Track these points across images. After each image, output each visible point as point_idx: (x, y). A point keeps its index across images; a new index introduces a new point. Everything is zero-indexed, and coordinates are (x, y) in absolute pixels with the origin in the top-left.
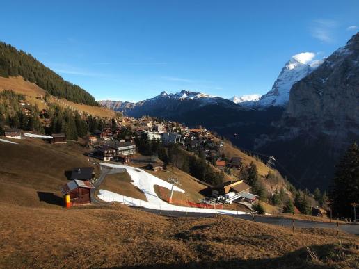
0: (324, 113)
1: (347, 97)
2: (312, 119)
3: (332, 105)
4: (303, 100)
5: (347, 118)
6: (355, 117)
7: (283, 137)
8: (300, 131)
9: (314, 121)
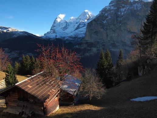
0: (109, 39)
1: (122, 31)
2: (103, 43)
3: (114, 35)
4: (96, 32)
5: (122, 42)
6: (126, 41)
7: (87, 54)
8: (98, 50)
9: (104, 44)
